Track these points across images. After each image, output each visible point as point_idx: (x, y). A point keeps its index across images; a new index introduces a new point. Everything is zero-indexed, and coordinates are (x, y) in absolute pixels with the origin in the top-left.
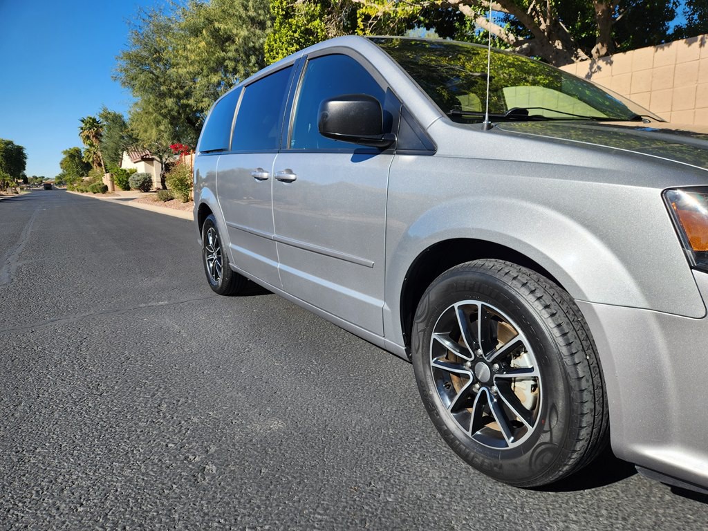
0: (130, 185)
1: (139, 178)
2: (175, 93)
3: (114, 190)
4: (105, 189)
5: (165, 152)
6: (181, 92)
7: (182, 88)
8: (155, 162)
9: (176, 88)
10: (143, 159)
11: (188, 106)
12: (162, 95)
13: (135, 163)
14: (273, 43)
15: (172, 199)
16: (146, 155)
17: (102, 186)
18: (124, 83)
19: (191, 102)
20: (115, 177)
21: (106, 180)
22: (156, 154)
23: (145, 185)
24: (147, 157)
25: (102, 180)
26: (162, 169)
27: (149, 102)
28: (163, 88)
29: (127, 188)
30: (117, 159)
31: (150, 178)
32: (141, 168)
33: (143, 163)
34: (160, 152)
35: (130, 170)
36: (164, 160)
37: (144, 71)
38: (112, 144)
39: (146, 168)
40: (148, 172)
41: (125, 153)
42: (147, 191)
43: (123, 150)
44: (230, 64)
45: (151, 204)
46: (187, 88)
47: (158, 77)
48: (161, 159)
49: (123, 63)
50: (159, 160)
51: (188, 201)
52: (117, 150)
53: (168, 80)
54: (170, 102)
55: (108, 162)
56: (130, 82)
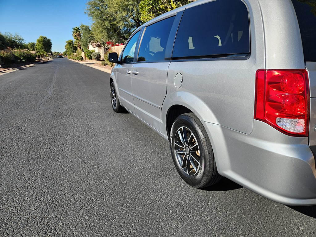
0: (92, 57)
1: (95, 55)
2: (109, 19)
3: (86, 59)
4: (82, 59)
5: (106, 43)
6: (112, 19)
7: (112, 17)
8: (102, 47)
9: (110, 17)
10: (97, 46)
11: (114, 24)
12: (104, 20)
13: (94, 47)
14: (142, 5)
15: (107, 65)
16: (98, 44)
17: (81, 57)
18: (89, 15)
19: (115, 23)
20: (86, 53)
21: (83, 55)
22: (102, 44)
23: (98, 58)
24: (99, 45)
25: (81, 55)
26: (105, 51)
27: (98, 23)
28: (104, 17)
29: (91, 58)
30: (87, 46)
31: (100, 54)
32: (97, 50)
33: (97, 48)
34: (104, 43)
35: (92, 51)
36: (105, 47)
37: (96, 9)
38: (85, 40)
39: (98, 50)
40: (99, 52)
41: (90, 43)
42: (99, 60)
43: (89, 42)
44: (131, 7)
45: (99, 66)
46: (114, 17)
47: (102, 12)
48: (104, 46)
49: (89, 6)
50: (103, 46)
51: (112, 66)
52: (87, 42)
53: (106, 13)
54: (107, 23)
55: (83, 47)
56: (91, 14)
